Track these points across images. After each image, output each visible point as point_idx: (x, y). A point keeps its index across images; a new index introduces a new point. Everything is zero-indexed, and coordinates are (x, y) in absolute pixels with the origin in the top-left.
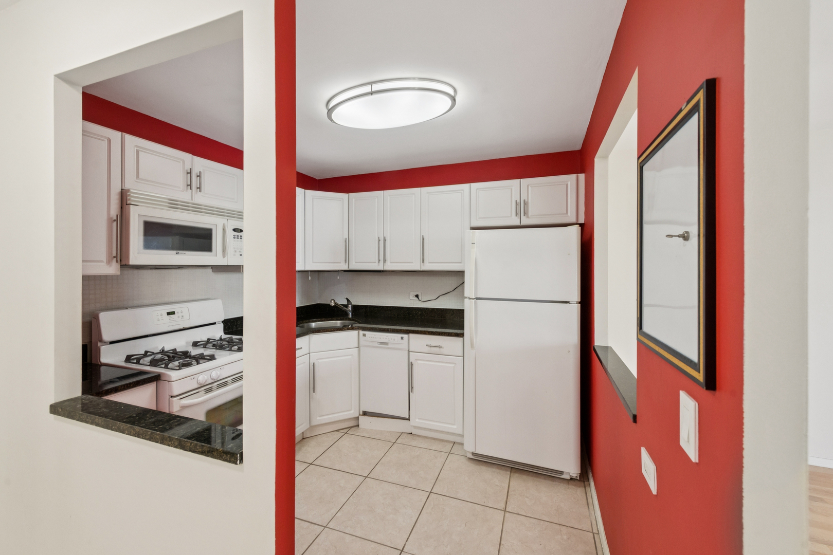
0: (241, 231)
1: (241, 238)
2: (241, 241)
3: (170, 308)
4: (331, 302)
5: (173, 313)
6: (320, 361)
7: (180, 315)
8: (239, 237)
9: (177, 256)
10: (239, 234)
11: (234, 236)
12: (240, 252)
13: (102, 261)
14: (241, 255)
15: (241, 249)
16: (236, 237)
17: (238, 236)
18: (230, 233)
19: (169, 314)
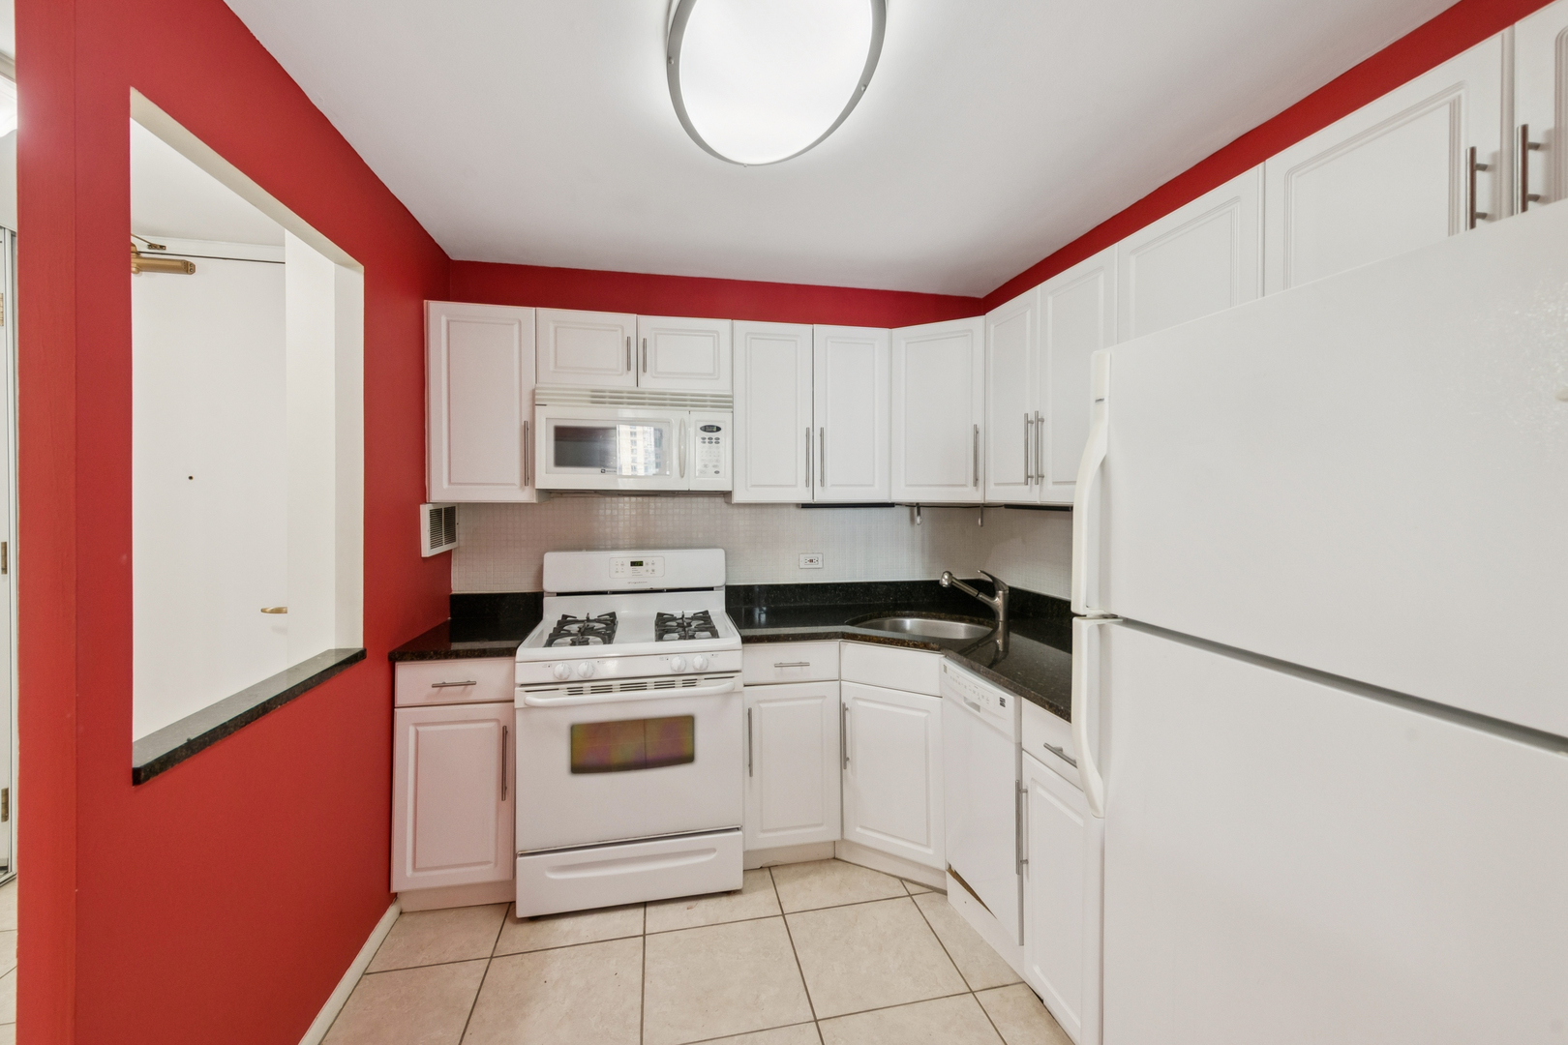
0: (718, 429)
1: (717, 443)
2: (717, 447)
3: (636, 555)
4: (943, 577)
5: (640, 564)
6: (860, 703)
7: (650, 567)
8: (714, 441)
9: (603, 475)
10: (714, 435)
11: (704, 439)
12: (715, 466)
13: (514, 484)
14: (717, 472)
15: (717, 461)
16: (707, 440)
17: (710, 439)
18: (695, 436)
19: (633, 564)
